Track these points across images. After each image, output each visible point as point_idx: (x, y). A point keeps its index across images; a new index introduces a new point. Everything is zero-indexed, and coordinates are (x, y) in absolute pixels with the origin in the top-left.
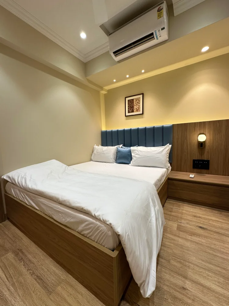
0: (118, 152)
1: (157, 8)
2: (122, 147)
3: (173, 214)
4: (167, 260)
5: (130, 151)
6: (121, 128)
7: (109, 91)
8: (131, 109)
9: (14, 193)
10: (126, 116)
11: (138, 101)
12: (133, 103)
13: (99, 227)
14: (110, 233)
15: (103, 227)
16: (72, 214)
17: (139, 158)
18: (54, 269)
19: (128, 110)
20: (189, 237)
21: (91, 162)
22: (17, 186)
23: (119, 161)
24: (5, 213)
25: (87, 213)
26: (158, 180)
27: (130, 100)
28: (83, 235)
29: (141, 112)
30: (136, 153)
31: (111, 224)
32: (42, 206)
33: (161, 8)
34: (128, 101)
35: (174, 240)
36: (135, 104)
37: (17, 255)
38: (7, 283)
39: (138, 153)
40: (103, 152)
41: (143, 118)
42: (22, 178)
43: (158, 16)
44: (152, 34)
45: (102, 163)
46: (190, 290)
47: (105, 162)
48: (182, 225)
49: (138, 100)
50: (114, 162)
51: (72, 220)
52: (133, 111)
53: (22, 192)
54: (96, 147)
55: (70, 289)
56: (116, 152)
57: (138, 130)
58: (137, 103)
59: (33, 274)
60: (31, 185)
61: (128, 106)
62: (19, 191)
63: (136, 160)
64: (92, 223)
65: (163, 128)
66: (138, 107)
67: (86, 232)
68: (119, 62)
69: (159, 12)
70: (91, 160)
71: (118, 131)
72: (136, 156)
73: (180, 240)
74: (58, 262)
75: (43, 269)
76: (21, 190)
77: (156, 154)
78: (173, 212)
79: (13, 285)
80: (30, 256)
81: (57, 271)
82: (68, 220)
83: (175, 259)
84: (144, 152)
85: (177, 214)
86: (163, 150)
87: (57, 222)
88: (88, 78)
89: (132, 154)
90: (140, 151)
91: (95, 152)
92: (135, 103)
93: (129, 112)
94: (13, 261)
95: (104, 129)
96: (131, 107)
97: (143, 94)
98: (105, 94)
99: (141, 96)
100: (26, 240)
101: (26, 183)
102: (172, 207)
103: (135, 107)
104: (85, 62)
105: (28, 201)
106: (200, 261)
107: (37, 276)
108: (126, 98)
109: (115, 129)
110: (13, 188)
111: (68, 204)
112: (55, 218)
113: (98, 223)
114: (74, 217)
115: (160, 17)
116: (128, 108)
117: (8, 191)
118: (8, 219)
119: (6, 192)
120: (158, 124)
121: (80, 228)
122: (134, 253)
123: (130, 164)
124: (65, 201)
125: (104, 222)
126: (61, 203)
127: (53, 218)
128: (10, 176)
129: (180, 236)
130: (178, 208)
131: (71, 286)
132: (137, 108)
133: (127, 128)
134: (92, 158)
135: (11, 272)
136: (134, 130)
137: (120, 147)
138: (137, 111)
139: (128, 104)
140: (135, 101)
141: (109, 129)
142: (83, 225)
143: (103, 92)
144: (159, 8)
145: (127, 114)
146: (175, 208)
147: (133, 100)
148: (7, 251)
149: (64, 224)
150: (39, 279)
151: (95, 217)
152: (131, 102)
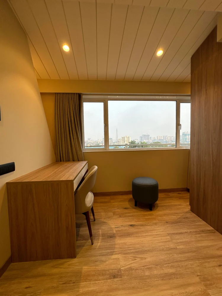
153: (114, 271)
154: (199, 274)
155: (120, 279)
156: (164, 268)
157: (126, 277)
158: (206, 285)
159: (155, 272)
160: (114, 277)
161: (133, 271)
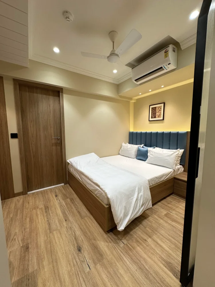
0: (139, 150)
1: (164, 50)
2: (143, 147)
3: (169, 205)
4: (144, 227)
5: (147, 151)
6: (144, 131)
7: (137, 100)
8: (154, 115)
9: (72, 170)
10: (149, 121)
11: (160, 109)
12: (156, 110)
13: (102, 193)
14: (106, 197)
15: (104, 194)
16: (93, 185)
17: (152, 157)
18: (85, 210)
19: (152, 116)
20: (170, 222)
21: (119, 155)
22: (73, 166)
23: (138, 158)
24: (68, 180)
25: (99, 186)
26: (156, 177)
27: (153, 108)
28: (97, 196)
29: (162, 118)
30: (151, 153)
31: (106, 193)
32: (83, 179)
33: (167, 50)
34: (152, 108)
35: (158, 220)
36: (157, 112)
37: (71, 201)
38: (67, 209)
39: (152, 153)
40: (128, 149)
41: (163, 123)
42: (76, 163)
43: (165, 56)
44: (162, 68)
45: (126, 157)
46: (149, 242)
47: (128, 157)
48: (171, 214)
49: (160, 107)
50: (134, 158)
51: (93, 188)
52: (155, 117)
53: (75, 170)
54: (124, 144)
55: (90, 220)
56: (137, 150)
57: (157, 133)
58: (159, 110)
59: (77, 210)
60: (79, 168)
61: (152, 113)
62: (74, 170)
63: (150, 159)
64: (100, 191)
65: (178, 134)
66: (160, 113)
67: (98, 195)
68: (140, 84)
69: (166, 54)
70: (119, 154)
71: (141, 133)
72: (151, 156)
73: (162, 221)
74: (88, 209)
75: (81, 209)
76: (75, 169)
77: (165, 156)
78: (171, 205)
79: (69, 211)
80: (76, 203)
81: (86, 212)
82: (92, 188)
83: (150, 228)
84: (157, 153)
85: (172, 206)
86: (172, 154)
87: (88, 188)
88: (120, 95)
89: (148, 154)
90: (155, 152)
91: (122, 148)
92: (157, 110)
93: (152, 118)
94: (69, 202)
95: (132, 130)
96: (154, 114)
97: (164, 103)
98: (134, 102)
99: (163, 105)
100: (75, 196)
101: (77, 166)
102: (172, 201)
103: (157, 114)
104: (118, 84)
105: (77, 176)
106: (167, 235)
107: (78, 211)
108: (150, 106)
109: (139, 131)
110: (72, 168)
111: (92, 180)
112: (87, 186)
113: (102, 191)
114: (94, 187)
115: (166, 57)
116: (152, 115)
117: (69, 169)
118: (69, 183)
119: (68, 169)
120: (174, 130)
121: (96, 193)
122: (115, 208)
123: (146, 162)
124: (91, 179)
125: (104, 191)
126: (90, 180)
127: (86, 186)
128: (71, 161)
129: (164, 219)
130: (177, 203)
131: (91, 219)
132: (159, 115)
133: (149, 131)
134: (120, 153)
135: (69, 206)
136: (154, 133)
137: (141, 147)
138: (159, 117)
139: (152, 111)
140: (157, 108)
141: (135, 131)
142: (97, 191)
143: (133, 101)
144: (166, 50)
145: (151, 119)
146: (174, 202)
147: (155, 108)
148: (67, 198)
149: (91, 190)
150: (79, 212)
151: (101, 189)
152: (154, 109)
153: (22, 251)
154: (32, 210)
155: (30, 244)
156: (26, 222)
157: (29, 241)
158: (37, 208)
159: (28, 226)
160: (27, 248)
161: (25, 237)
